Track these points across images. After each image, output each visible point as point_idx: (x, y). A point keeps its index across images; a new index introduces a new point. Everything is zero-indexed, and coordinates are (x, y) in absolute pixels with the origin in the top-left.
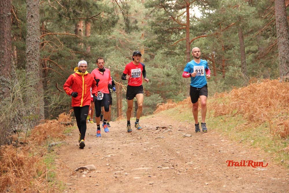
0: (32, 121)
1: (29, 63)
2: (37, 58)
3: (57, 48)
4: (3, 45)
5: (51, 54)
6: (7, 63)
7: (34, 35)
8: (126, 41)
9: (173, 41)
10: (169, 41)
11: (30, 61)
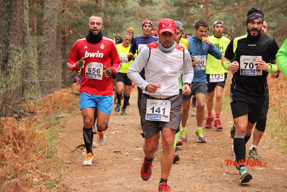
0: (46, 88)
1: (46, 31)
2: (55, 26)
3: (77, 15)
4: (15, 13)
5: (71, 21)
6: (18, 31)
7: (52, 3)
8: (146, 12)
9: (192, 15)
10: (188, 14)
11: (47, 29)
